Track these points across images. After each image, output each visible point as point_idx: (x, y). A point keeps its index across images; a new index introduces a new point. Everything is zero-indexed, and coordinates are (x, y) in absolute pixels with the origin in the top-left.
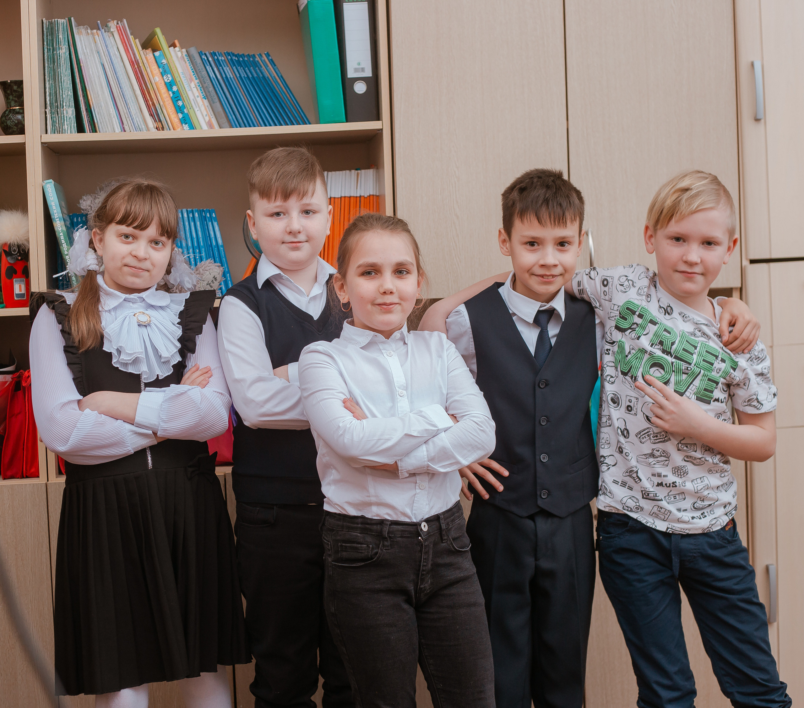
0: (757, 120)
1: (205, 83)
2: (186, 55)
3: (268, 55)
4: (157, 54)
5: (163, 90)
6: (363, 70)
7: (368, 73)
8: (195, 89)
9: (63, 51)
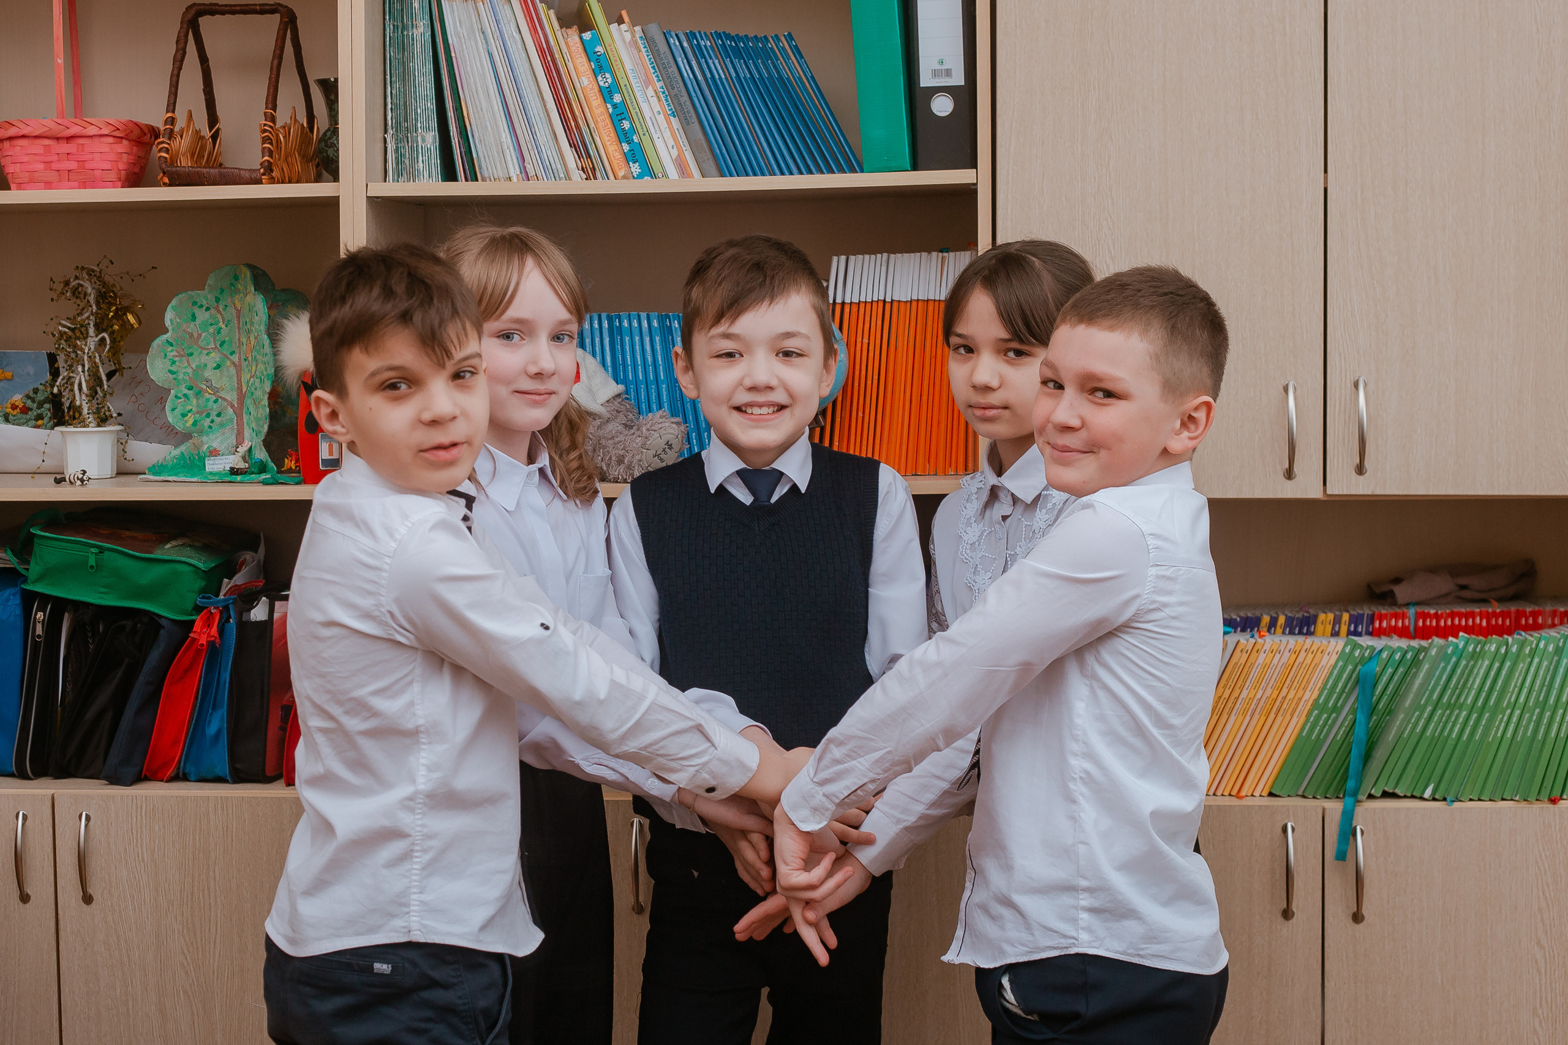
1: (673, 88)
2: (642, 37)
3: (790, 37)
4: (587, 36)
5: (596, 101)
6: (948, 73)
7: (958, 79)
8: (655, 98)
9: (420, 31)
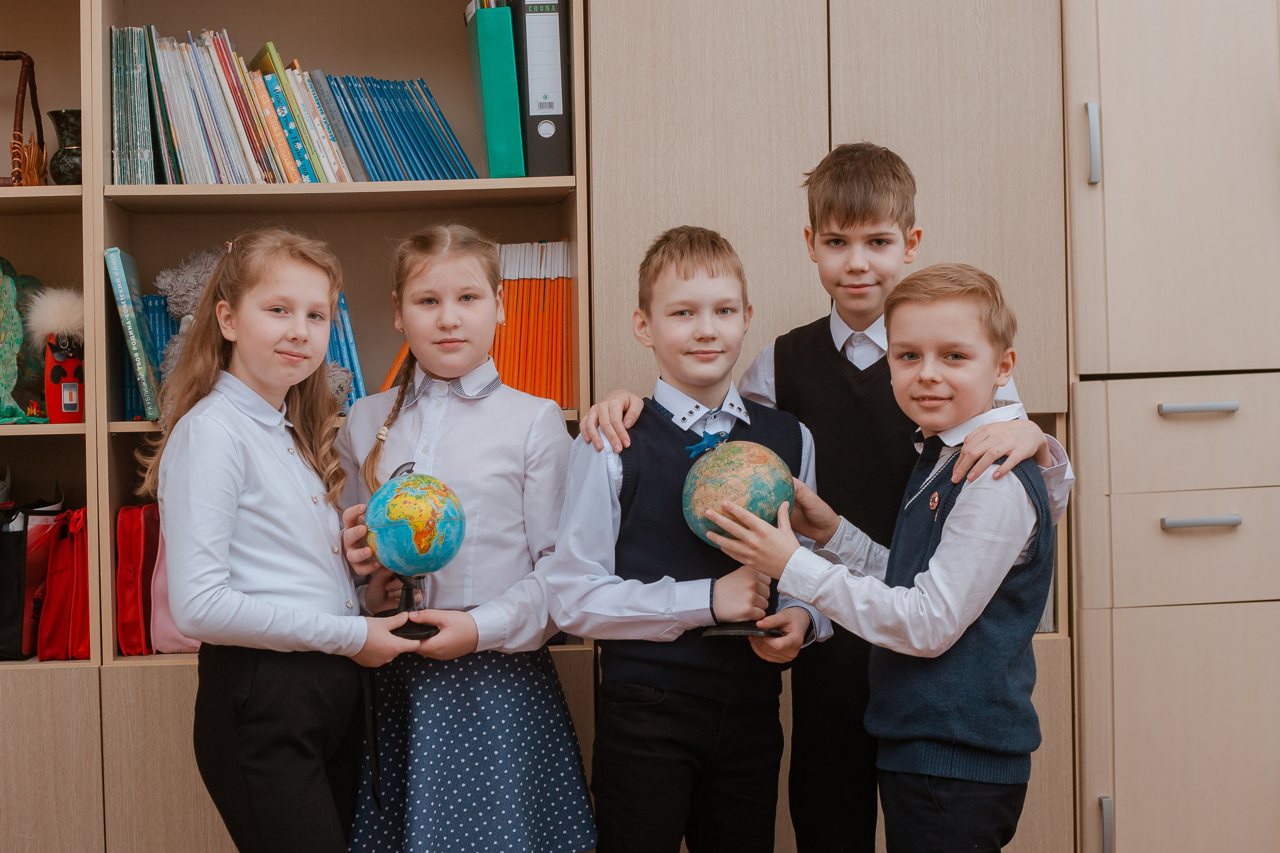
0: (1092, 184)
1: (334, 119)
2: (309, 80)
3: (422, 82)
4: (268, 77)
6: (551, 105)
7: (558, 110)
8: (320, 126)
9: (139, 71)
